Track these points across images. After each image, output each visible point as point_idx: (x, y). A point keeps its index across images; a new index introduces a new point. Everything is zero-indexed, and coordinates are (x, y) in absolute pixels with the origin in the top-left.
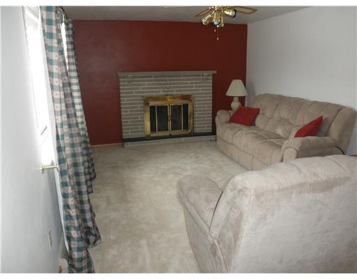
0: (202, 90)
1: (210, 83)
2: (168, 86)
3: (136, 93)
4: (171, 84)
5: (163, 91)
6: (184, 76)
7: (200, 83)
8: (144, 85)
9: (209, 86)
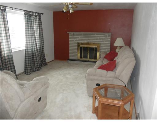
0: (105, 42)
1: (109, 39)
2: (89, 39)
3: (75, 40)
4: (90, 38)
5: (87, 41)
6: (96, 35)
7: (104, 38)
8: (79, 37)
9: (109, 40)
